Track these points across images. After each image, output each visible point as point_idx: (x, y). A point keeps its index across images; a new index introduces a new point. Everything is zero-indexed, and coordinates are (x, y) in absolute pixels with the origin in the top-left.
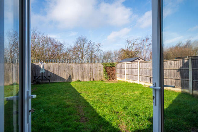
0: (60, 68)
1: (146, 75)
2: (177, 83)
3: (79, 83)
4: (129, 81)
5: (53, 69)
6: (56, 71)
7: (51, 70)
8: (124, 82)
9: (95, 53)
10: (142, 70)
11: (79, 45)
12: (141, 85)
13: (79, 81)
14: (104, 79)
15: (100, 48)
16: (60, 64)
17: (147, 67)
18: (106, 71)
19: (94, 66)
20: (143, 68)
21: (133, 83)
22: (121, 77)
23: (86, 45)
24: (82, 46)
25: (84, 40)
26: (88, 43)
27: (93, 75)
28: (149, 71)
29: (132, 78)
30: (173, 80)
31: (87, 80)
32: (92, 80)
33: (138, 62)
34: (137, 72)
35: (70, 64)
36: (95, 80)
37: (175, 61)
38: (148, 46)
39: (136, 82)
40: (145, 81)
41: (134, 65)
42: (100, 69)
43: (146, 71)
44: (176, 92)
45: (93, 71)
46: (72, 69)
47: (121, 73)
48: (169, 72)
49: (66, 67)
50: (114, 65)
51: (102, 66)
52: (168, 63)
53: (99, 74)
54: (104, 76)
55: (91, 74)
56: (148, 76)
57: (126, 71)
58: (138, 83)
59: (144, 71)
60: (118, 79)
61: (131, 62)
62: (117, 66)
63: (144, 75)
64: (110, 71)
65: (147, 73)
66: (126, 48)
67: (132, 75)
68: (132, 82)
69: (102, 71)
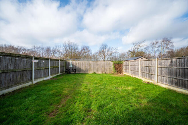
0: (83, 64)
1: (146, 72)
2: (179, 83)
3: (95, 74)
4: (131, 76)
5: (79, 65)
6: (81, 66)
7: (77, 66)
8: (128, 76)
9: (113, 54)
10: (143, 68)
11: (103, 49)
12: (141, 80)
13: (95, 73)
14: (113, 73)
15: (117, 51)
16: (83, 62)
17: (146, 65)
18: (115, 67)
19: (105, 63)
20: (143, 65)
21: (135, 78)
22: (126, 72)
23: (107, 50)
24: (104, 50)
25: (105, 46)
26: (108, 48)
27: (105, 69)
28: (149, 68)
29: (134, 74)
30: (174, 79)
31: (101, 73)
32: (104, 73)
33: (139, 61)
34: (138, 69)
35: (89, 62)
36: (106, 73)
37: (177, 60)
38: (157, 47)
39: (137, 77)
40: (145, 77)
41: (136, 62)
42: (110, 66)
43: (146, 68)
44: (178, 92)
45: (105, 67)
46: (90, 65)
47: (126, 69)
48: (169, 70)
49: (87, 63)
50: (121, 63)
51: (112, 63)
52: (168, 61)
53: (110, 69)
54: (113, 71)
55: (104, 69)
56: (147, 72)
57: (130, 68)
58: (139, 78)
59: (144, 68)
60: (124, 73)
61: (134, 60)
62: (124, 64)
63: (144, 72)
64: (118, 67)
65: (146, 70)
66: (132, 50)
67: (134, 71)
68: (134, 76)
69: (112, 67)
